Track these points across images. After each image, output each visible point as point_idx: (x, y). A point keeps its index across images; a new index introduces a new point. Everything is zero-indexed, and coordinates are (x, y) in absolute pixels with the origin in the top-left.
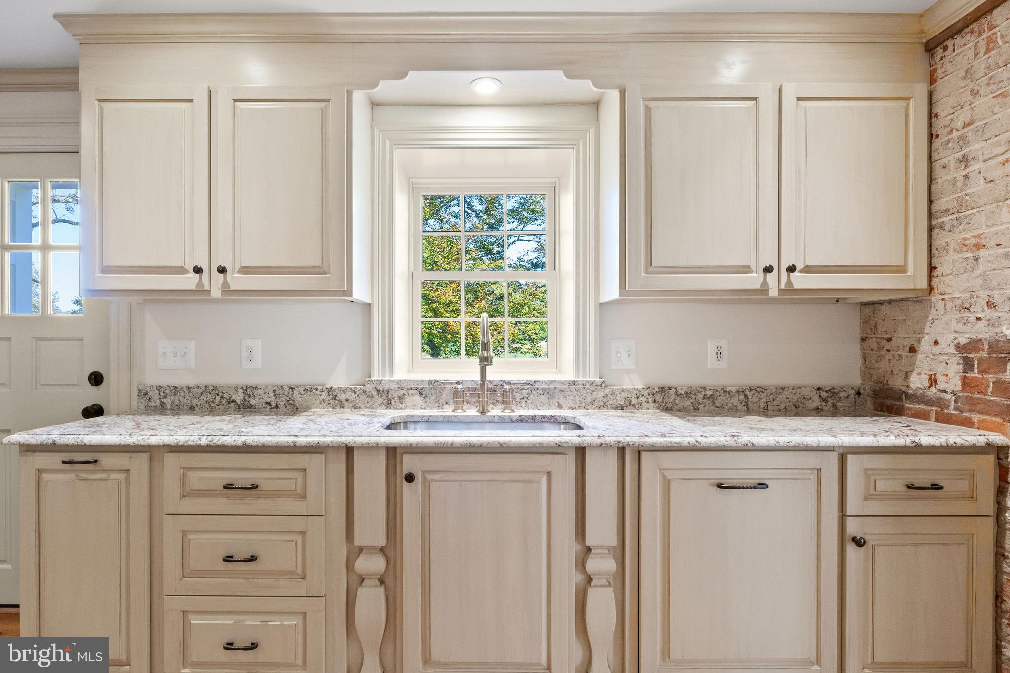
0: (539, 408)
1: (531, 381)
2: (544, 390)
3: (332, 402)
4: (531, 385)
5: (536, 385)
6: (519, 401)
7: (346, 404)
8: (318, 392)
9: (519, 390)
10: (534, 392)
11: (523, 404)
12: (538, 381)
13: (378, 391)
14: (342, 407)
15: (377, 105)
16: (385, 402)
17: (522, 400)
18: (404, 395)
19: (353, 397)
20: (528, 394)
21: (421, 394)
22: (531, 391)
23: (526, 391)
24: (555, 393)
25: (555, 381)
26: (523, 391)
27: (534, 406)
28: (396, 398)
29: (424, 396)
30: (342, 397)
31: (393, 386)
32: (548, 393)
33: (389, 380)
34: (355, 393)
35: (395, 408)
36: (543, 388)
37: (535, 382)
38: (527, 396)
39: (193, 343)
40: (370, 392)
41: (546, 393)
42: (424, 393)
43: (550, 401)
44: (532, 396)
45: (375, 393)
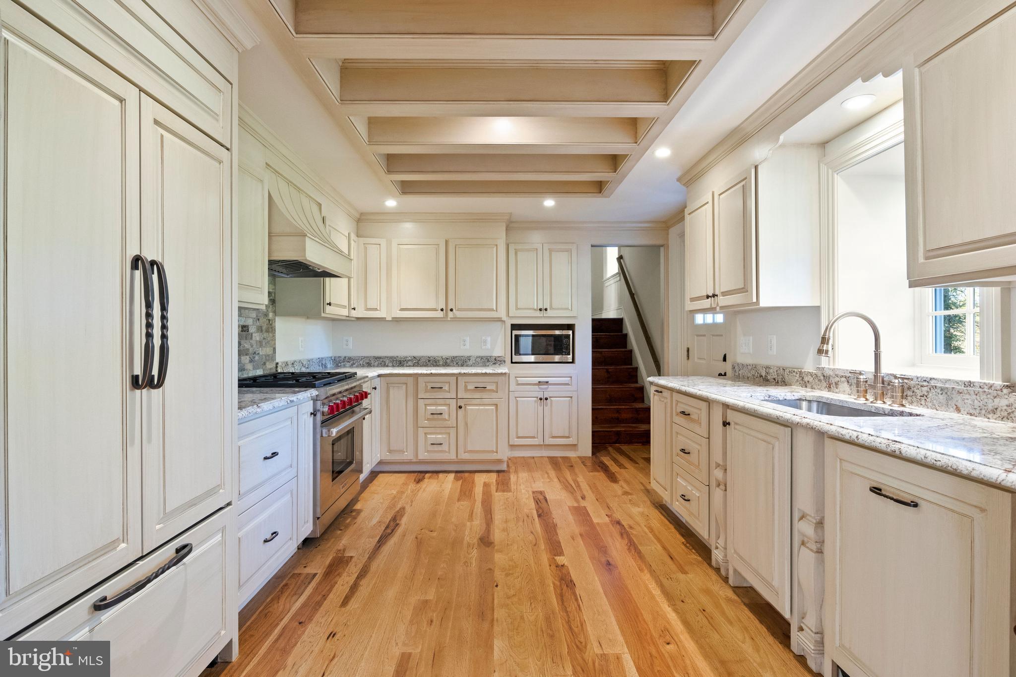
0: (938, 408)
1: (927, 378)
2: (942, 390)
3: (801, 382)
4: (928, 382)
5: (933, 383)
6: (920, 398)
7: (808, 385)
8: (795, 374)
9: (919, 387)
10: (932, 390)
11: (923, 402)
12: (934, 379)
13: (824, 376)
14: (806, 387)
15: (827, 143)
16: (827, 386)
17: (922, 398)
18: (838, 382)
19: (811, 379)
20: (928, 392)
21: (848, 382)
22: (930, 389)
23: (925, 389)
24: (953, 394)
25: (950, 380)
26: (923, 388)
27: (933, 405)
28: (834, 384)
29: (850, 384)
30: (806, 379)
31: (831, 373)
32: (946, 393)
33: (828, 368)
34: (812, 376)
35: (833, 392)
36: (941, 387)
37: (931, 379)
38: (926, 394)
39: (751, 338)
40: (820, 377)
41: (944, 393)
42: (850, 381)
43: (948, 402)
44: (930, 395)
45: (822, 378)
